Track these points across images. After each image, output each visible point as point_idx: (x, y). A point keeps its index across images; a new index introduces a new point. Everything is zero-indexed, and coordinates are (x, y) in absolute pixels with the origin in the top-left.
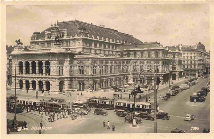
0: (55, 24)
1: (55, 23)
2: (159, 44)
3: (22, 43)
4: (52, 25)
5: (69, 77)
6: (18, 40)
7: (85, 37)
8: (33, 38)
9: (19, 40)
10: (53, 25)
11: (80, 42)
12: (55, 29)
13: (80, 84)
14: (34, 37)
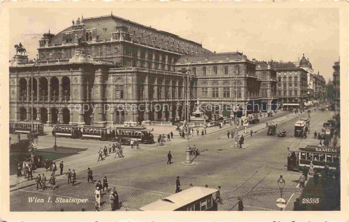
0: (78, 21)
1: (79, 19)
2: (241, 54)
3: (25, 49)
4: (73, 22)
5: (101, 103)
6: (18, 44)
7: (126, 40)
8: (42, 43)
9: (21, 45)
10: (75, 23)
11: (118, 47)
12: (78, 28)
13: (118, 113)
14: (45, 42)
